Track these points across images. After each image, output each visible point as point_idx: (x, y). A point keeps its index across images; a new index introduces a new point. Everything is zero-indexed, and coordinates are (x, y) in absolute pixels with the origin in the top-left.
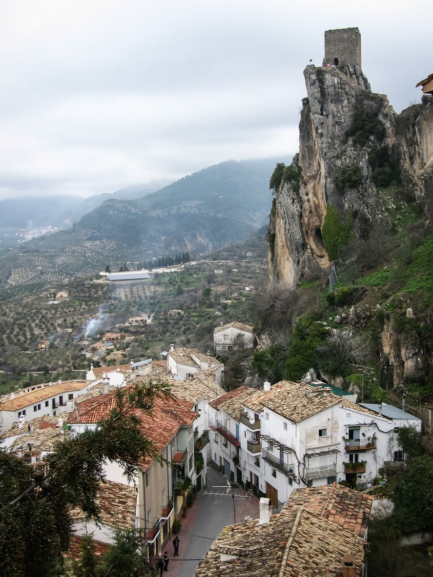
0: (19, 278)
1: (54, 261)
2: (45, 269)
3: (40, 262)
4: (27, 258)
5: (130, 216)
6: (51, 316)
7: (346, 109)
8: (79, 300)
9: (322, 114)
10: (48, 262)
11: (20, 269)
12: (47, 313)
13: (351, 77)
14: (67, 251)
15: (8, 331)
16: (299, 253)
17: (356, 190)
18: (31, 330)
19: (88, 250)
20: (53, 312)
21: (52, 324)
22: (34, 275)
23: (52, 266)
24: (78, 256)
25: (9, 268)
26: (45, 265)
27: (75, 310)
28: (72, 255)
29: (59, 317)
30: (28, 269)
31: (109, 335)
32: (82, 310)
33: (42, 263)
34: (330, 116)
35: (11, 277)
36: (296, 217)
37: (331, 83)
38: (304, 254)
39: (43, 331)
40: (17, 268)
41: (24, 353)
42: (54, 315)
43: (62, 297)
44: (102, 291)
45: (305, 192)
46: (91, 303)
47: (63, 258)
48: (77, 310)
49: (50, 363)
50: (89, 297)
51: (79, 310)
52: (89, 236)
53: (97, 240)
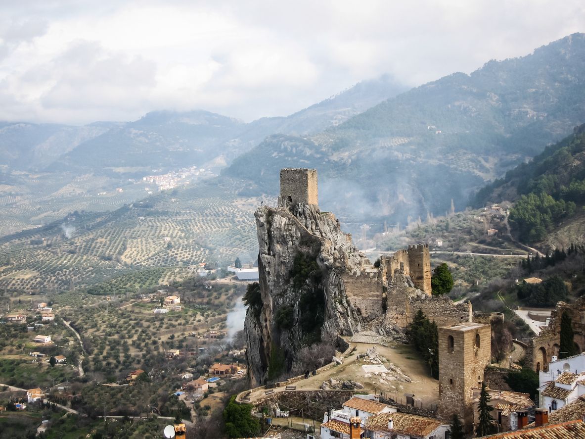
0: (137, 254)
1: (189, 228)
2: (175, 240)
3: (168, 229)
4: (150, 224)
5: (302, 161)
6: (154, 330)
7: (290, 250)
8: (194, 307)
9: (269, 254)
10: (180, 230)
11: (139, 240)
12: (149, 327)
13: (300, 217)
14: (208, 214)
15: (96, 351)
16: (260, 374)
17: (289, 331)
18: (126, 349)
19: (239, 212)
20: (157, 324)
21: (155, 343)
22: (158, 249)
23: (185, 236)
24: (222, 221)
25: (124, 239)
26: (174, 235)
27: (187, 322)
28: (214, 220)
29: (164, 333)
30: (150, 240)
31: (217, 367)
32: (196, 323)
33: (171, 232)
34: (276, 256)
35: (125, 254)
36: (257, 341)
37: (278, 226)
38: (264, 375)
39: (141, 351)
40: (135, 238)
41: (108, 387)
42: (158, 330)
43: (172, 302)
44: (226, 295)
45: (264, 318)
46: (209, 312)
47: (202, 224)
48: (190, 322)
49: (134, 404)
50: (208, 303)
51: (192, 323)
52: (241, 190)
53: (253, 196)
